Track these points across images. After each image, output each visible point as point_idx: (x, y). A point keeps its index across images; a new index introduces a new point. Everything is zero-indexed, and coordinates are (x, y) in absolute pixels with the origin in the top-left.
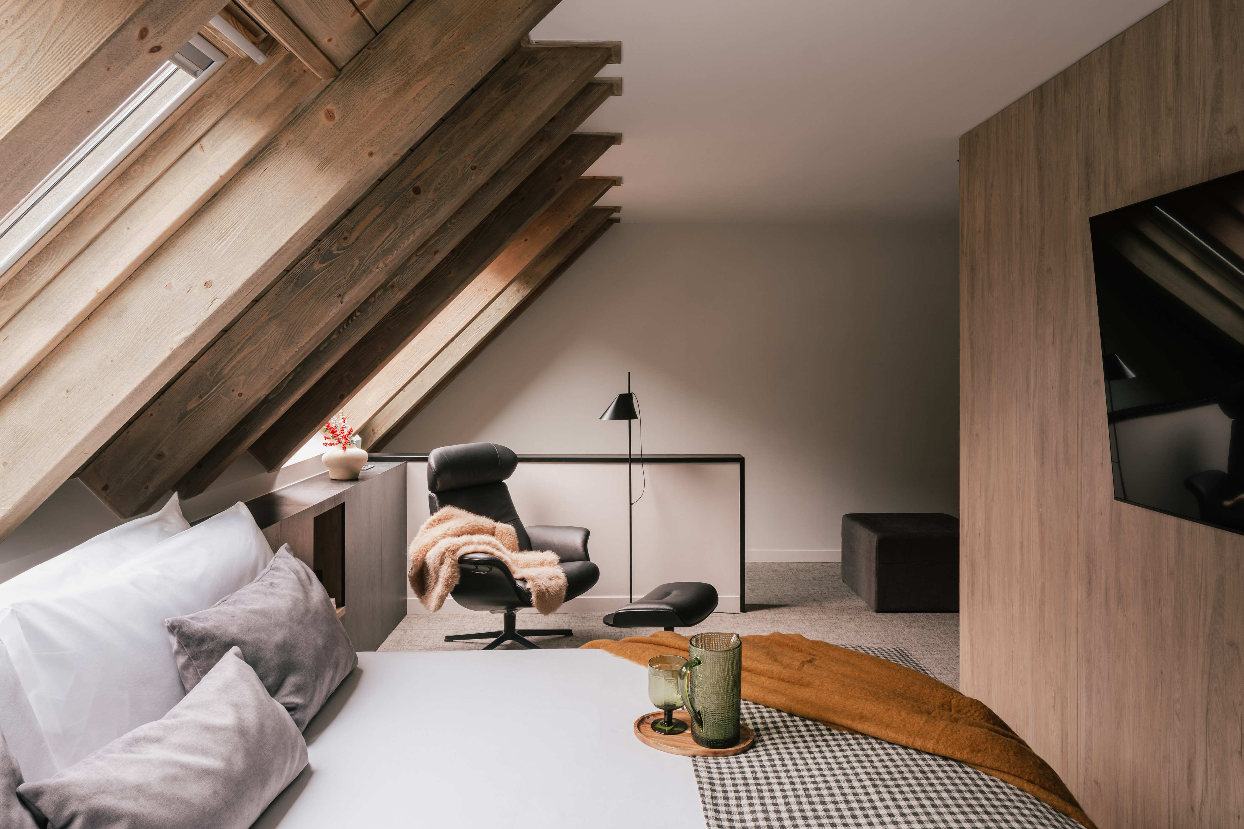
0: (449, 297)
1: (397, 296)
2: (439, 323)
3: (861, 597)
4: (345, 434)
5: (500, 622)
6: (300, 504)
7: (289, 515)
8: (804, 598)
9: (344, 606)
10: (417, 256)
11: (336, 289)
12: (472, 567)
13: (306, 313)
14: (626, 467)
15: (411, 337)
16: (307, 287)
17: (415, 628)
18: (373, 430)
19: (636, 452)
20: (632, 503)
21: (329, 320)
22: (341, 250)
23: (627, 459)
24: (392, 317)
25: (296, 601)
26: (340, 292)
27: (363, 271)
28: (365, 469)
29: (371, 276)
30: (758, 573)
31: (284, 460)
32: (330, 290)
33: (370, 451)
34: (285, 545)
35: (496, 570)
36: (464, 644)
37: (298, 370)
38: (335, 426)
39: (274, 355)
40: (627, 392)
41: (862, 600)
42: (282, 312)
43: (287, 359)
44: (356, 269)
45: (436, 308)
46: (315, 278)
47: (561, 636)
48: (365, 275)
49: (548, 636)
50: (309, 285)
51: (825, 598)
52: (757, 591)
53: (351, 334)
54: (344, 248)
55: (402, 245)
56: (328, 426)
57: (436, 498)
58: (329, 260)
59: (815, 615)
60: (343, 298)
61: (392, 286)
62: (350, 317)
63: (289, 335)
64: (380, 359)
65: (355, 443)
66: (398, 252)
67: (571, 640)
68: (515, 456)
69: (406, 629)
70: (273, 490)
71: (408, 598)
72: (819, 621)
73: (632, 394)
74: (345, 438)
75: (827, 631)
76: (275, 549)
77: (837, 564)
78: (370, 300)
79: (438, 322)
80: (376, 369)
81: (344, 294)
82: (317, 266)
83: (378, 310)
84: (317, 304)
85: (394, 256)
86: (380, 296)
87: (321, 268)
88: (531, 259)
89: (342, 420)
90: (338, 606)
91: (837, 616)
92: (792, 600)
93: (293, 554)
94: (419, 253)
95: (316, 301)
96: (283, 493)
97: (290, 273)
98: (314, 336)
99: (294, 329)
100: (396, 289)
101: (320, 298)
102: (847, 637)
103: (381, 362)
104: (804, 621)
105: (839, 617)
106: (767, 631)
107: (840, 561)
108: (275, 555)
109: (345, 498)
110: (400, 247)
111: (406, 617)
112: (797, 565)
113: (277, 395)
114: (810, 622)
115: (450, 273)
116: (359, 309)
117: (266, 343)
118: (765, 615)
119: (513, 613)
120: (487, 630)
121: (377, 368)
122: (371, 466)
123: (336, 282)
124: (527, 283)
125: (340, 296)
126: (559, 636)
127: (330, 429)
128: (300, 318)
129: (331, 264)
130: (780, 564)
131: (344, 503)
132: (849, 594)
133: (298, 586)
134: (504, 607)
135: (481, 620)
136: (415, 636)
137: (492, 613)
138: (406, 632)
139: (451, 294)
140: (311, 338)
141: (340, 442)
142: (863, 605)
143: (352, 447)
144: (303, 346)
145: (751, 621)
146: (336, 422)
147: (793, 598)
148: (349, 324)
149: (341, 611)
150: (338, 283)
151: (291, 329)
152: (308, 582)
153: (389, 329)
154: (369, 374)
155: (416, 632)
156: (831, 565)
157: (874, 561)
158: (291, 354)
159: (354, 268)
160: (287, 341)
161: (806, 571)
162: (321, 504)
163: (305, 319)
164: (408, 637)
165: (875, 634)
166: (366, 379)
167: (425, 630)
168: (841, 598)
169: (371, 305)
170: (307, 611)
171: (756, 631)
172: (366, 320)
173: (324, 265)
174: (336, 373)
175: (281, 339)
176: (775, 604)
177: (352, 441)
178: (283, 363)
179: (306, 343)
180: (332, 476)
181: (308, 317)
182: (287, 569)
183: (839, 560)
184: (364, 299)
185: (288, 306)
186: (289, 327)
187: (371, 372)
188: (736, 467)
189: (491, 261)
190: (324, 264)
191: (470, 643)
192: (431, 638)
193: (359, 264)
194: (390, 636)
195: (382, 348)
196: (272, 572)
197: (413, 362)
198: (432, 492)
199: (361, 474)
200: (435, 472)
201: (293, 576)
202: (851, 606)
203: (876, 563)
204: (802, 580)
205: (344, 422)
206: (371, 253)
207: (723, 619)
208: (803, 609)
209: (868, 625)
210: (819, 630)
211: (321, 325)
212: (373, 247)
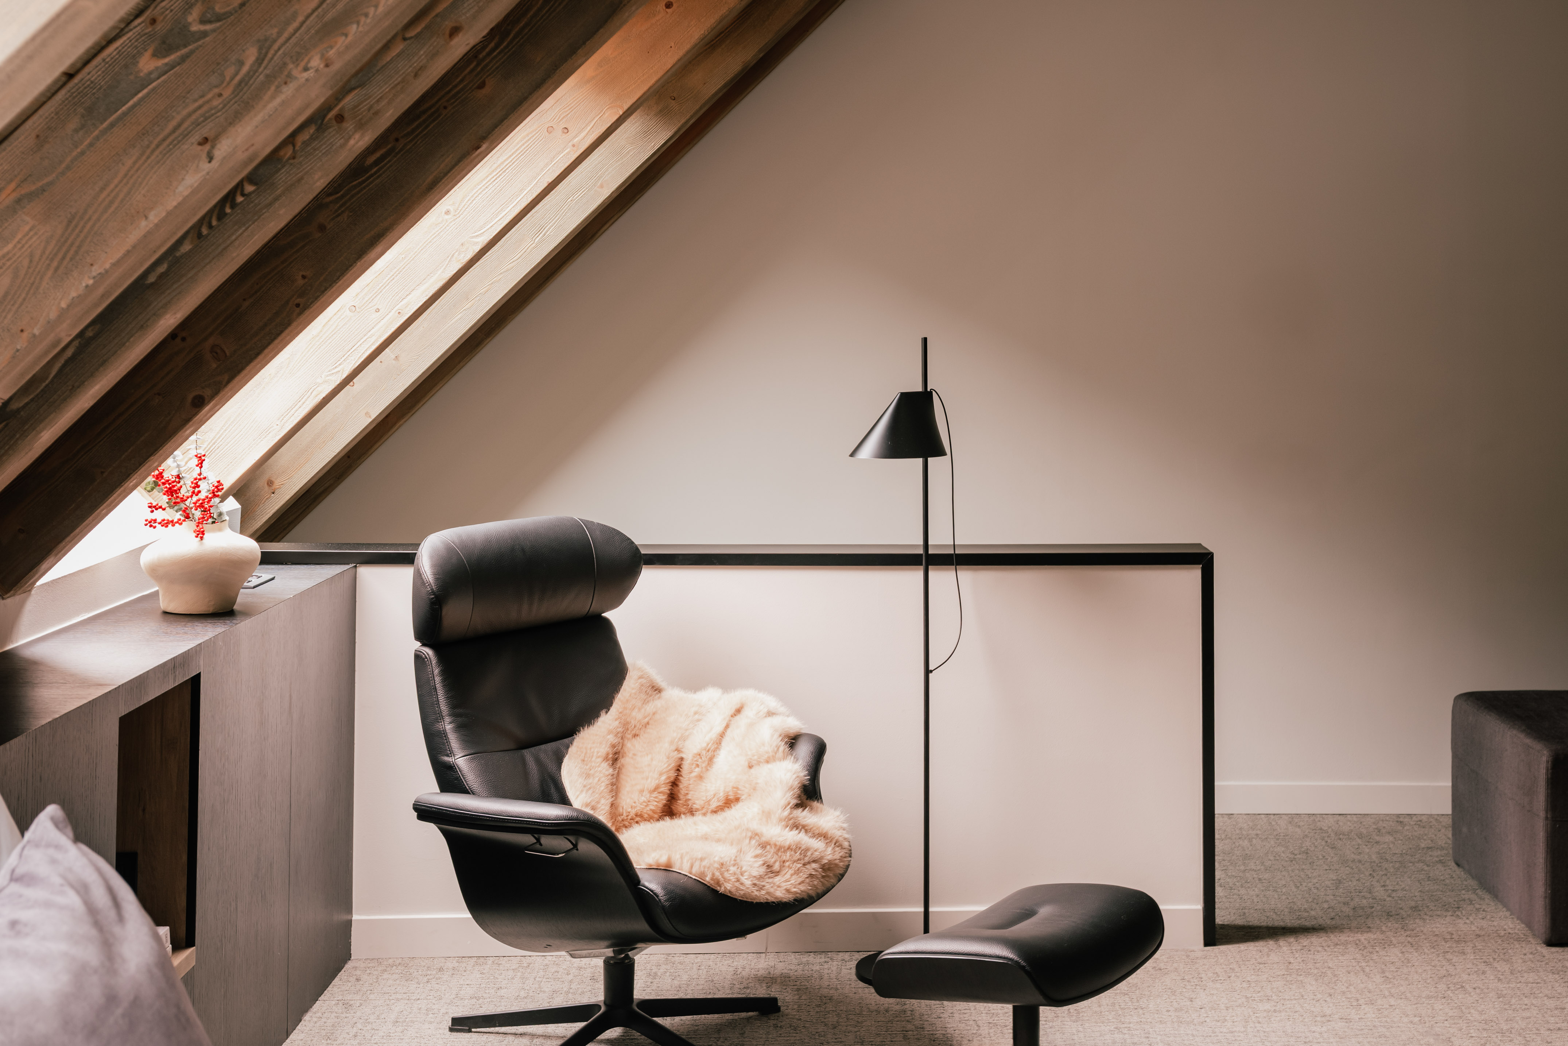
0: (478, 147)
1: (352, 142)
2: (448, 212)
3: (1506, 906)
4: (202, 495)
5: (593, 978)
6: (85, 682)
7: (54, 712)
8: (1363, 908)
9: (193, 945)
10: (405, 39)
11: (197, 124)
12: (527, 839)
13: (116, 186)
14: (915, 575)
15: (378, 249)
16: (119, 119)
17: (372, 996)
18: (270, 483)
19: (940, 540)
20: (931, 668)
21: (175, 203)
22: (210, 22)
23: (919, 556)
24: (331, 198)
25: (80, 973)
26: (206, 131)
27: (267, 76)
28: (252, 584)
29: (288, 91)
30: (1241, 842)
31: (44, 566)
32: (179, 125)
33: (263, 536)
34: (52, 810)
35: (588, 848)
36: (500, 1037)
37: (90, 334)
38: (178, 477)
39: (27, 294)
40: (919, 388)
41: (1508, 914)
42: (51, 183)
43: (63, 305)
44: (248, 72)
45: (446, 174)
46: (140, 95)
47: (751, 1014)
48: (273, 88)
49: (716, 1016)
50: (125, 114)
51: (1415, 908)
52: (1243, 891)
53: (229, 242)
54: (219, 18)
55: (371, 11)
56: (160, 476)
57: (434, 661)
58: (178, 48)
59: (1394, 954)
60: (213, 147)
61: (340, 118)
62: (229, 198)
63: (69, 242)
64: (298, 305)
65: (227, 518)
66: (361, 29)
67: (776, 1026)
68: (636, 549)
69: (349, 997)
70: (12, 642)
71: (355, 917)
72: (1405, 970)
73: (931, 393)
74: (201, 506)
75: (1429, 997)
76: (23, 823)
77: (1438, 818)
78: (282, 153)
79: (444, 210)
80: (287, 331)
81: (217, 137)
82: (147, 64)
83: (302, 178)
84: (146, 161)
85: (350, 38)
86: (306, 144)
87: (157, 68)
88: (681, 53)
89: (195, 461)
90: (177, 946)
91: (1449, 956)
92: (1333, 914)
93: (70, 833)
94: (411, 33)
95: (142, 155)
96: (38, 652)
97: (76, 80)
98: (134, 247)
99: (84, 227)
100: (349, 125)
101: (153, 146)
102: (1481, 1013)
103: (300, 313)
104: (1367, 969)
105: (1455, 959)
106: (1274, 998)
107: (1448, 810)
108: (23, 835)
109: (202, 663)
110: (366, 15)
111: (349, 965)
112: (1337, 822)
113: (32, 400)
114: (1383, 972)
115: (482, 86)
116: (251, 178)
117: (9, 263)
118: (1268, 955)
119: (627, 957)
120: (559, 1002)
121: (290, 329)
122: (266, 577)
123: (197, 104)
124: (664, 113)
125: (206, 140)
126: (744, 1015)
127: (164, 484)
128: (100, 199)
129: (183, 59)
130: (1293, 818)
131: (198, 676)
132: (1473, 897)
133: (87, 929)
134: (606, 943)
135: (541, 973)
136: (372, 1018)
137: (572, 956)
138: (347, 1006)
139: (483, 138)
140: (128, 252)
141: (187, 517)
142: (1511, 925)
143: (220, 530)
144: (107, 271)
145: (1233, 969)
146: (178, 466)
147: (1332, 908)
148: (226, 214)
149: (184, 959)
150: (200, 107)
151: (76, 226)
152: (112, 914)
153: (322, 228)
154: (269, 344)
155: (375, 1007)
156: (1422, 822)
157: (1542, 814)
158: (74, 294)
159: (245, 69)
160: (63, 258)
161: (1360, 836)
162: (140, 682)
163: (111, 202)
164: (355, 1020)
165: (1551, 1004)
166: (260, 357)
167: (398, 1000)
168: (1455, 908)
169: (283, 166)
170: (111, 999)
171: (1247, 997)
172: (270, 204)
173: (166, 60)
174: (184, 339)
175: (47, 252)
176: (1289, 925)
177: (220, 514)
178: (53, 315)
179: (114, 265)
180: (165, 604)
181: (121, 196)
182: (57, 880)
183: (1444, 806)
184: (268, 150)
185: (68, 168)
186: (70, 222)
187: (275, 338)
188: (1193, 575)
189: (588, 56)
190: (165, 57)
191: (515, 1034)
192: (413, 1022)
193: (257, 59)
194: (307, 1017)
195: (304, 277)
196: (15, 888)
197: (378, 310)
198: (424, 645)
199: (243, 598)
200: (433, 592)
201: (73, 899)
202: (1482, 929)
203: (1547, 818)
204: (1353, 861)
205: (200, 465)
206: (291, 29)
207: (1162, 966)
208: (1363, 937)
209: (1531, 980)
210: (1409, 995)
211: (155, 216)
212: (294, 16)
